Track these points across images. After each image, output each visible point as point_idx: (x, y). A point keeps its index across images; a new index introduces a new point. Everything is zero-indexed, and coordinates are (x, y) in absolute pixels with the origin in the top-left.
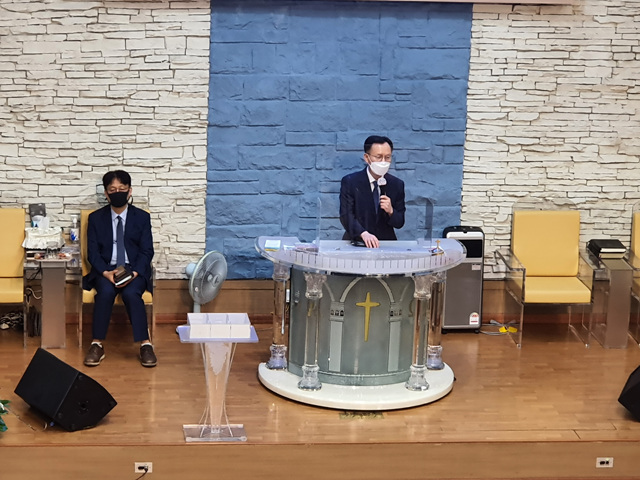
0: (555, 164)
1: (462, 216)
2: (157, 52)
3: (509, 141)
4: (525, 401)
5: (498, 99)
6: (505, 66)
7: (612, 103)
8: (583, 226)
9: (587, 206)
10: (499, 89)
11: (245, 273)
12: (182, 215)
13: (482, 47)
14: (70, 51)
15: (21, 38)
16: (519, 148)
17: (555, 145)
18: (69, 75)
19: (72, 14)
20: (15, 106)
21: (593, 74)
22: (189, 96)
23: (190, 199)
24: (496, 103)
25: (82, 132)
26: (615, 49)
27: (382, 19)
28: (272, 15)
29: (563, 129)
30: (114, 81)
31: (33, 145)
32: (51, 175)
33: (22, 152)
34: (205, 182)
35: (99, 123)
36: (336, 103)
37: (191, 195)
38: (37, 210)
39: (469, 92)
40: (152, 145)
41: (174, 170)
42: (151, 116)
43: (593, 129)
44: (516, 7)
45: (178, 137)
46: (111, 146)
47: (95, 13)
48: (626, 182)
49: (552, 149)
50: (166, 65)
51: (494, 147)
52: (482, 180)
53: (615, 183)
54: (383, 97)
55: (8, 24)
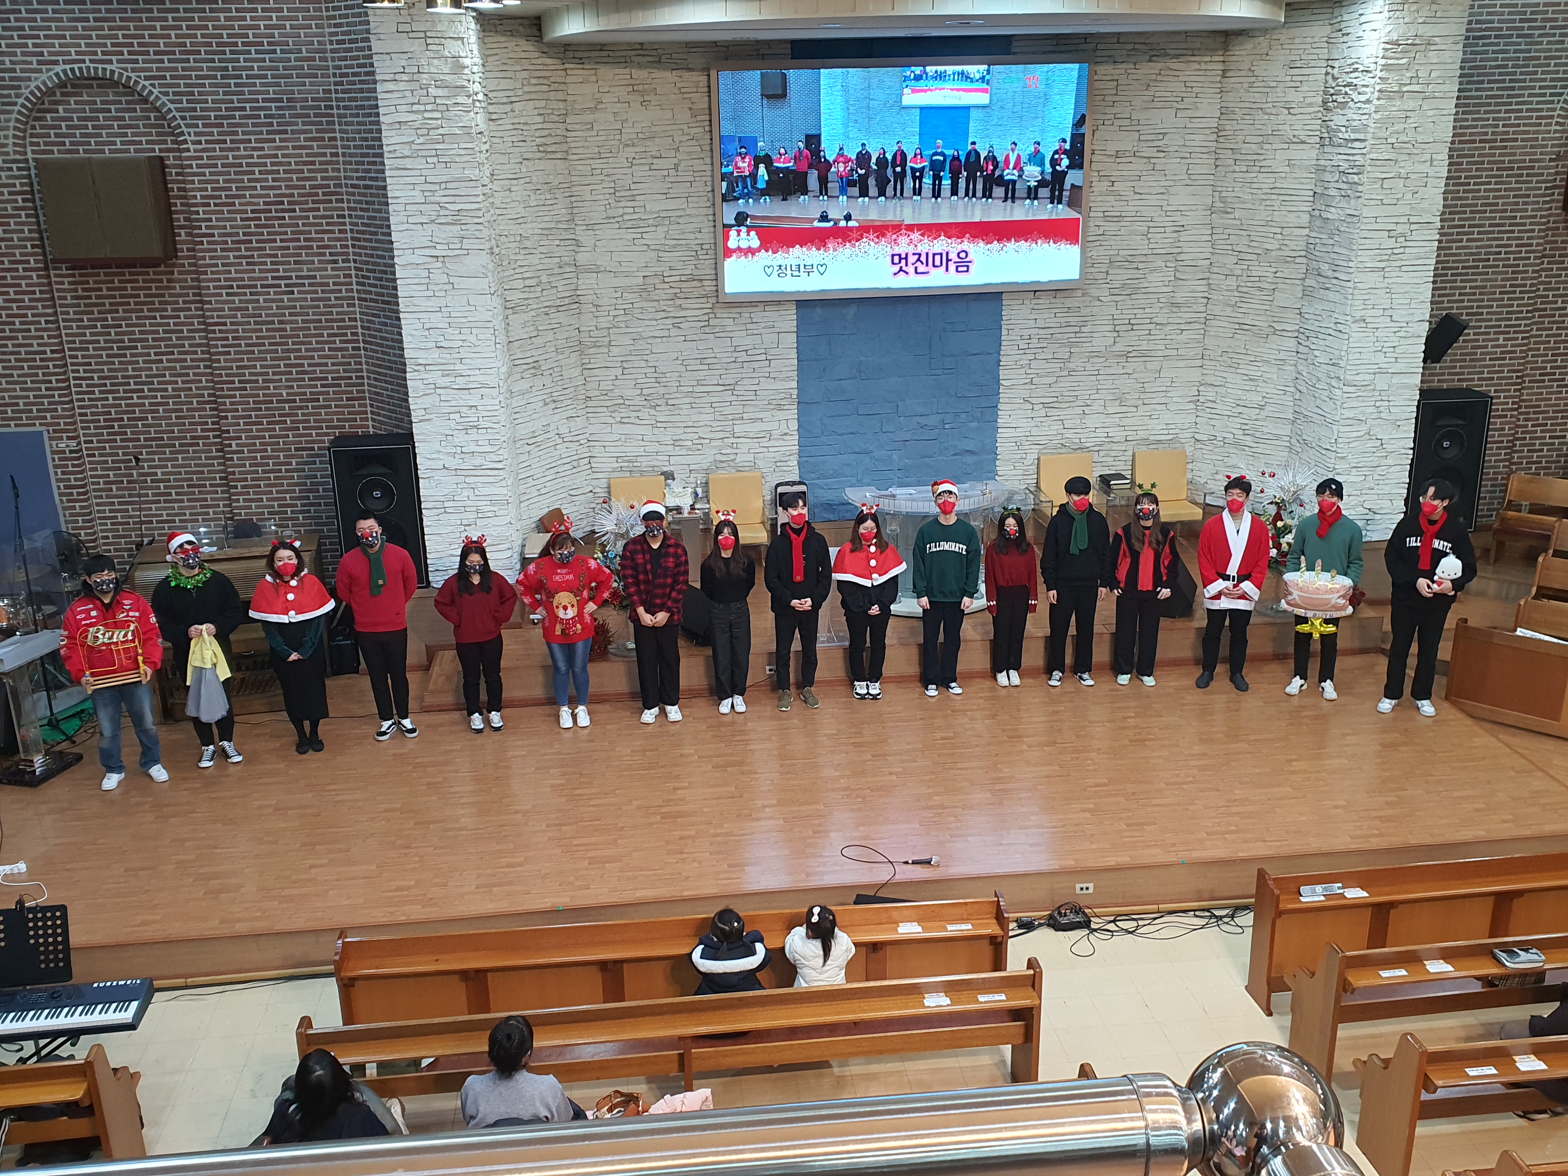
0: (1070, 417)
1: (997, 463)
2: (756, 346)
3: (1032, 400)
5: (1024, 367)
6: (1029, 341)
7: (1115, 365)
8: (1095, 465)
9: (1097, 449)
10: (1025, 360)
11: (831, 516)
12: (781, 473)
13: (1011, 327)
14: (689, 349)
15: (649, 341)
16: (1042, 406)
17: (1070, 402)
18: (689, 368)
20: (648, 395)
21: (1099, 343)
22: (783, 381)
23: (786, 461)
24: (1022, 371)
26: (1116, 322)
29: (1076, 389)
30: (724, 372)
31: (664, 425)
32: (678, 448)
33: (656, 431)
34: (798, 447)
35: (714, 405)
37: (787, 458)
38: (669, 476)
39: (1001, 364)
41: (773, 439)
42: (754, 398)
43: (1100, 387)
44: (1036, 294)
45: (775, 412)
46: (725, 422)
47: (708, 317)
48: (1127, 428)
49: (1068, 405)
50: (763, 357)
51: (1022, 406)
52: (1011, 433)
53: (1118, 429)
54: (934, 372)
55: (639, 330)
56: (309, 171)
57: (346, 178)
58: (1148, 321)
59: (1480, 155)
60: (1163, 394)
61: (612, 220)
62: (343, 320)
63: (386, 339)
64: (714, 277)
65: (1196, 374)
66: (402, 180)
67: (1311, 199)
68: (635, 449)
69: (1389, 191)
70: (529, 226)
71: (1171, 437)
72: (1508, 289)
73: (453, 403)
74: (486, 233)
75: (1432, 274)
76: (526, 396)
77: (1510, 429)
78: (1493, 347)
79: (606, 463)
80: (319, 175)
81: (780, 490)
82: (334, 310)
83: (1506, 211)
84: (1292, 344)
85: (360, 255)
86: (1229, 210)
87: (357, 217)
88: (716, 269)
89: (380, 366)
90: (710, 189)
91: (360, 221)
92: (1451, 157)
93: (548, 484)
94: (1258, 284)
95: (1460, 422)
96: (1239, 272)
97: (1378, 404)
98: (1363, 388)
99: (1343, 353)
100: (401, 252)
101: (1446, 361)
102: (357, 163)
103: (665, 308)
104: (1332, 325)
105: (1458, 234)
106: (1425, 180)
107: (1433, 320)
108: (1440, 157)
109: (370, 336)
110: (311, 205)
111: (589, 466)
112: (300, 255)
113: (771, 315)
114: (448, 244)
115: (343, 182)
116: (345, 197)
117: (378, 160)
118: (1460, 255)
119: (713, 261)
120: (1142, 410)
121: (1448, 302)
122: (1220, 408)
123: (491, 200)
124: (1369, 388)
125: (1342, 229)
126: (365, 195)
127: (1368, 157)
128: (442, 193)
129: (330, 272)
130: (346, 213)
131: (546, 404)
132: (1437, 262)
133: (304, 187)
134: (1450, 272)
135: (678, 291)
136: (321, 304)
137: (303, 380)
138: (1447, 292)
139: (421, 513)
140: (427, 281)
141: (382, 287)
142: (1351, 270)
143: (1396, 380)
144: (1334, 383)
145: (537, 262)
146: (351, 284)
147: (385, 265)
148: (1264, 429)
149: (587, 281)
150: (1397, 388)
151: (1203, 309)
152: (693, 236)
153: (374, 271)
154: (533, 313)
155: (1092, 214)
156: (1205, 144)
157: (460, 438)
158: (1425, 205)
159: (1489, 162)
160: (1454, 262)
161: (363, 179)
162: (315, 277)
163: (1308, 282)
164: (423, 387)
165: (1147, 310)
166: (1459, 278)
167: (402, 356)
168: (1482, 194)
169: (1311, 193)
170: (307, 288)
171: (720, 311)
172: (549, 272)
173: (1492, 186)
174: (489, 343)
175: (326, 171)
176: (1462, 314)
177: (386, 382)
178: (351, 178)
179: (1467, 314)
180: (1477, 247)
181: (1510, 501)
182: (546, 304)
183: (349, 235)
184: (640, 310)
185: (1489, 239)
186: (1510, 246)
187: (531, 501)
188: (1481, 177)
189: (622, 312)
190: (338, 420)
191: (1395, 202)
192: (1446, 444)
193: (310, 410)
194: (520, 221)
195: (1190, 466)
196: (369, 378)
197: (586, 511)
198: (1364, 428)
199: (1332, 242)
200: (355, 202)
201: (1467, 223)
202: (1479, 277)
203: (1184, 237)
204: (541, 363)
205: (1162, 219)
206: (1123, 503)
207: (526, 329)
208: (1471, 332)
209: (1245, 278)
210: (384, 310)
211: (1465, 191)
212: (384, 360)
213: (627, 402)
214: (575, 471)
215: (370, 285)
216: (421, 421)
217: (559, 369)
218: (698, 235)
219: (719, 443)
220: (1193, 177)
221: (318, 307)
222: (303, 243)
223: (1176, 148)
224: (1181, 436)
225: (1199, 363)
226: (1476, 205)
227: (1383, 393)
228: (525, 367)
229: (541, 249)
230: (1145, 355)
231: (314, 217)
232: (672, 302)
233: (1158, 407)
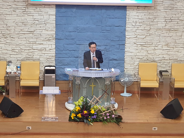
0: (150, 50)
1: (125, 64)
2: (41, 19)
3: (137, 43)
4: (136, 112)
5: (134, 32)
6: (136, 23)
7: (166, 33)
8: (158, 67)
9: (159, 61)
10: (134, 30)
11: (66, 79)
12: (49, 63)
13: (129, 18)
14: (18, 19)
15: (5, 15)
16: (140, 45)
17: (150, 45)
18: (18, 25)
19: (19, 9)
20: (4, 34)
21: (160, 25)
22: (50, 31)
23: (51, 59)
24: (134, 33)
25: (22, 41)
26: (166, 19)
27: (102, 10)
28: (72, 9)
29: (152, 40)
30: (30, 27)
31: (9, 44)
32: (13, 52)
33: (6, 46)
34: (55, 54)
35: (26, 38)
36: (90, 33)
39: (126, 30)
40: (40, 44)
41: (46, 51)
42: (40, 36)
43: (160, 40)
44: (138, 7)
45: (47, 42)
46: (30, 44)
47: (25, 9)
48: (170, 55)
49: (149, 46)
50: (44, 23)
51: (133, 45)
52: (130, 54)
53: (167, 55)
54: (103, 31)
55: (2, 11)
58: (177, 19)
81: (46, 68)
103: (11, 5)
113: (47, 9)
120: (175, 49)
184: (2, 5)
219: (28, 51)
230: (176, 30)
232: (13, 3)
233: (181, 49)
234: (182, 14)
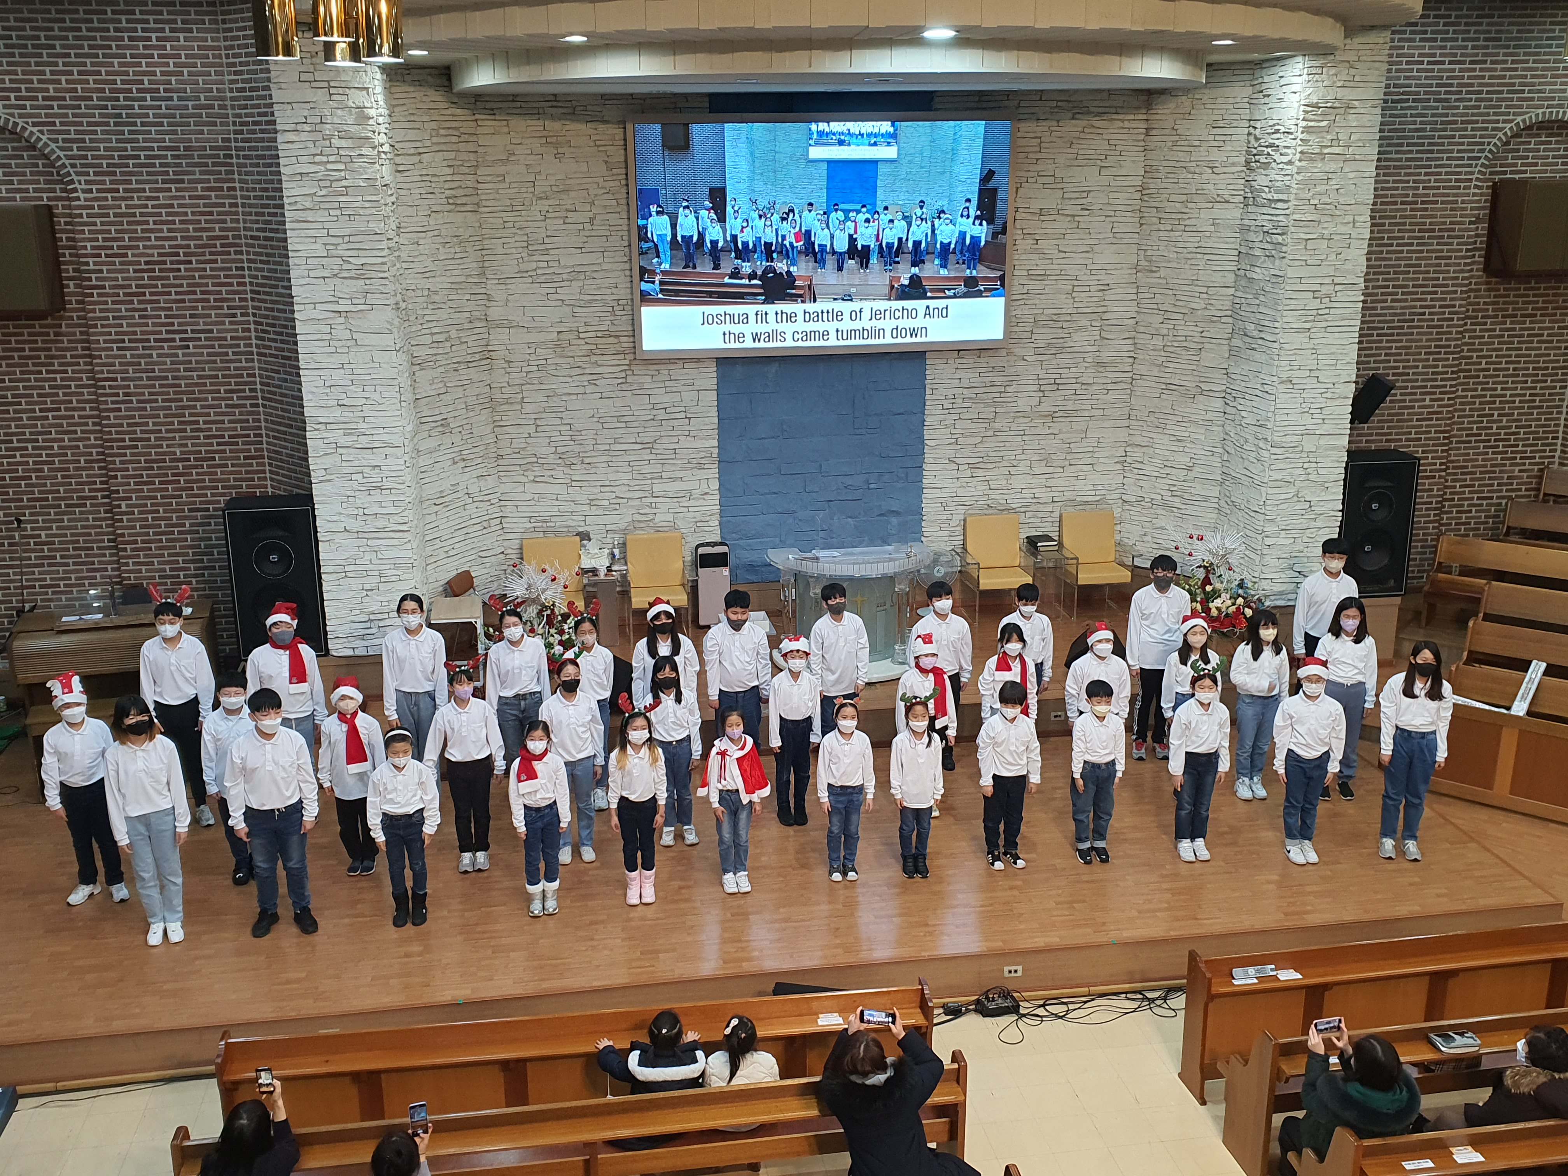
0: (996, 477)
1: (923, 524)
2: (675, 404)
3: (958, 461)
5: (948, 427)
6: (954, 401)
7: (1041, 425)
8: (1021, 525)
9: (1023, 509)
10: (949, 420)
12: (705, 535)
13: (935, 386)
14: (605, 407)
15: (564, 398)
16: (967, 466)
17: (995, 462)
18: (605, 426)
19: (606, 376)
20: (563, 453)
21: (1025, 403)
22: (703, 439)
23: (707, 521)
24: (947, 431)
25: (618, 472)
26: (1041, 382)
29: (1001, 449)
30: (642, 430)
31: (579, 484)
32: (594, 507)
33: (570, 490)
34: (719, 507)
35: (632, 464)
37: (708, 518)
38: (585, 536)
39: (925, 423)
40: (674, 479)
41: (693, 499)
42: (673, 456)
43: (1025, 447)
44: (961, 352)
45: (696, 472)
46: (643, 482)
47: (624, 375)
48: (1053, 489)
49: (993, 465)
50: (683, 415)
51: (947, 466)
52: (938, 493)
53: (1045, 490)
54: (858, 432)
55: (554, 386)
56: (206, 221)
57: (245, 229)
58: (1074, 381)
59: (1401, 217)
60: (1090, 455)
61: (525, 275)
62: (242, 376)
63: (285, 396)
64: (631, 333)
65: (1122, 435)
66: (303, 233)
67: (1237, 258)
68: (549, 509)
69: (1312, 252)
70: (437, 279)
71: (1098, 498)
72: (1433, 350)
73: (357, 463)
74: (390, 288)
75: (1357, 335)
76: (434, 455)
77: (1438, 490)
78: (1419, 407)
79: (518, 524)
80: (217, 226)
81: (701, 551)
82: (232, 365)
83: (1428, 272)
84: (1219, 404)
85: (259, 308)
86: (1154, 269)
87: (256, 269)
88: (633, 324)
89: (280, 424)
90: (626, 244)
91: (259, 274)
92: (1372, 218)
93: (457, 546)
94: (1185, 344)
95: (1389, 484)
96: (1165, 332)
97: (1306, 465)
98: (1291, 450)
99: (1270, 415)
100: (301, 307)
101: (1373, 422)
102: (257, 214)
103: (580, 364)
104: (1259, 386)
105: (1382, 294)
106: (1348, 241)
107: (1360, 380)
108: (1362, 218)
109: (269, 392)
110: (208, 257)
111: (500, 527)
112: (196, 308)
113: (691, 372)
114: (351, 299)
115: (242, 233)
116: (244, 249)
117: (279, 211)
118: (1385, 315)
119: (630, 317)
120: (1069, 471)
121: (1375, 362)
122: (1148, 469)
123: (396, 254)
124: (1297, 449)
125: (1267, 289)
126: (265, 247)
127: (1292, 217)
128: (345, 246)
129: (227, 326)
130: (246, 265)
131: (455, 463)
132: (1362, 322)
133: (200, 238)
134: (1375, 332)
135: (594, 347)
136: (218, 359)
137: (198, 438)
138: (1374, 352)
139: (320, 578)
140: (328, 337)
141: (282, 341)
142: (1277, 331)
143: (1323, 441)
144: (1261, 444)
145: (446, 316)
146: (250, 338)
147: (286, 319)
148: (1193, 490)
149: (499, 337)
150: (1326, 450)
151: (1128, 369)
152: (609, 291)
153: (274, 326)
154: (442, 369)
155: (1016, 273)
156: (1129, 202)
157: (362, 499)
158: (1348, 266)
159: (1411, 224)
160: (1379, 322)
161: (263, 230)
162: (211, 331)
163: (1236, 342)
164: (324, 446)
165: (1072, 370)
166: (1384, 338)
167: (302, 413)
168: (1405, 255)
169: (1236, 253)
170: (203, 343)
171: (637, 367)
172: (459, 327)
173: (1414, 248)
174: (393, 401)
175: (225, 222)
176: (1388, 375)
177: (285, 440)
178: (251, 229)
179: (1393, 375)
180: (1402, 308)
181: (1440, 563)
182: (455, 360)
183: (248, 288)
184: (554, 367)
185: (1413, 300)
186: (1434, 307)
187: (438, 564)
188: (1403, 238)
189: (536, 368)
190: (235, 480)
191: (1319, 262)
192: (1374, 506)
193: (205, 470)
194: (427, 275)
195: (1118, 527)
196: (267, 436)
197: (496, 573)
198: (1293, 490)
199: (1257, 302)
200: (255, 254)
201: (1391, 284)
202: (1404, 338)
203: (1109, 295)
204: (449, 421)
205: (1086, 278)
206: (1051, 564)
207: (434, 387)
208: (1398, 392)
209: (1170, 338)
210: (284, 365)
211: (1388, 252)
212: (283, 417)
213: (540, 461)
214: (485, 531)
215: (270, 340)
216: (321, 482)
217: (469, 426)
218: (614, 291)
219: (637, 503)
220: (1117, 235)
221: (215, 362)
222: (199, 296)
223: (1101, 206)
224: (1108, 497)
225: (1126, 423)
226: (1400, 266)
227: (1311, 455)
228: (433, 424)
229: (450, 304)
230: (1070, 415)
231: (212, 269)
232: (587, 359)
233: (1085, 468)
234: (1087, 365)
